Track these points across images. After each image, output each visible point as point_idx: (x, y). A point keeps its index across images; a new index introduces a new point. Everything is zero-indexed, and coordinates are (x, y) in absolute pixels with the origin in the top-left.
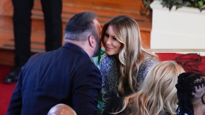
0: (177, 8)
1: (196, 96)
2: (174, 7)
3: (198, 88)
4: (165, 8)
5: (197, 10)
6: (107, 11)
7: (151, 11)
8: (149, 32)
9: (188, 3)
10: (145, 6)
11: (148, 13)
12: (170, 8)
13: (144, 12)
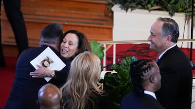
0: (132, 10)
1: (144, 78)
2: (129, 10)
3: (145, 72)
4: (123, 10)
5: (147, 11)
6: (80, 14)
7: (112, 12)
8: (112, 29)
9: (140, 6)
10: (108, 9)
11: (110, 14)
12: (127, 10)
13: (107, 14)
